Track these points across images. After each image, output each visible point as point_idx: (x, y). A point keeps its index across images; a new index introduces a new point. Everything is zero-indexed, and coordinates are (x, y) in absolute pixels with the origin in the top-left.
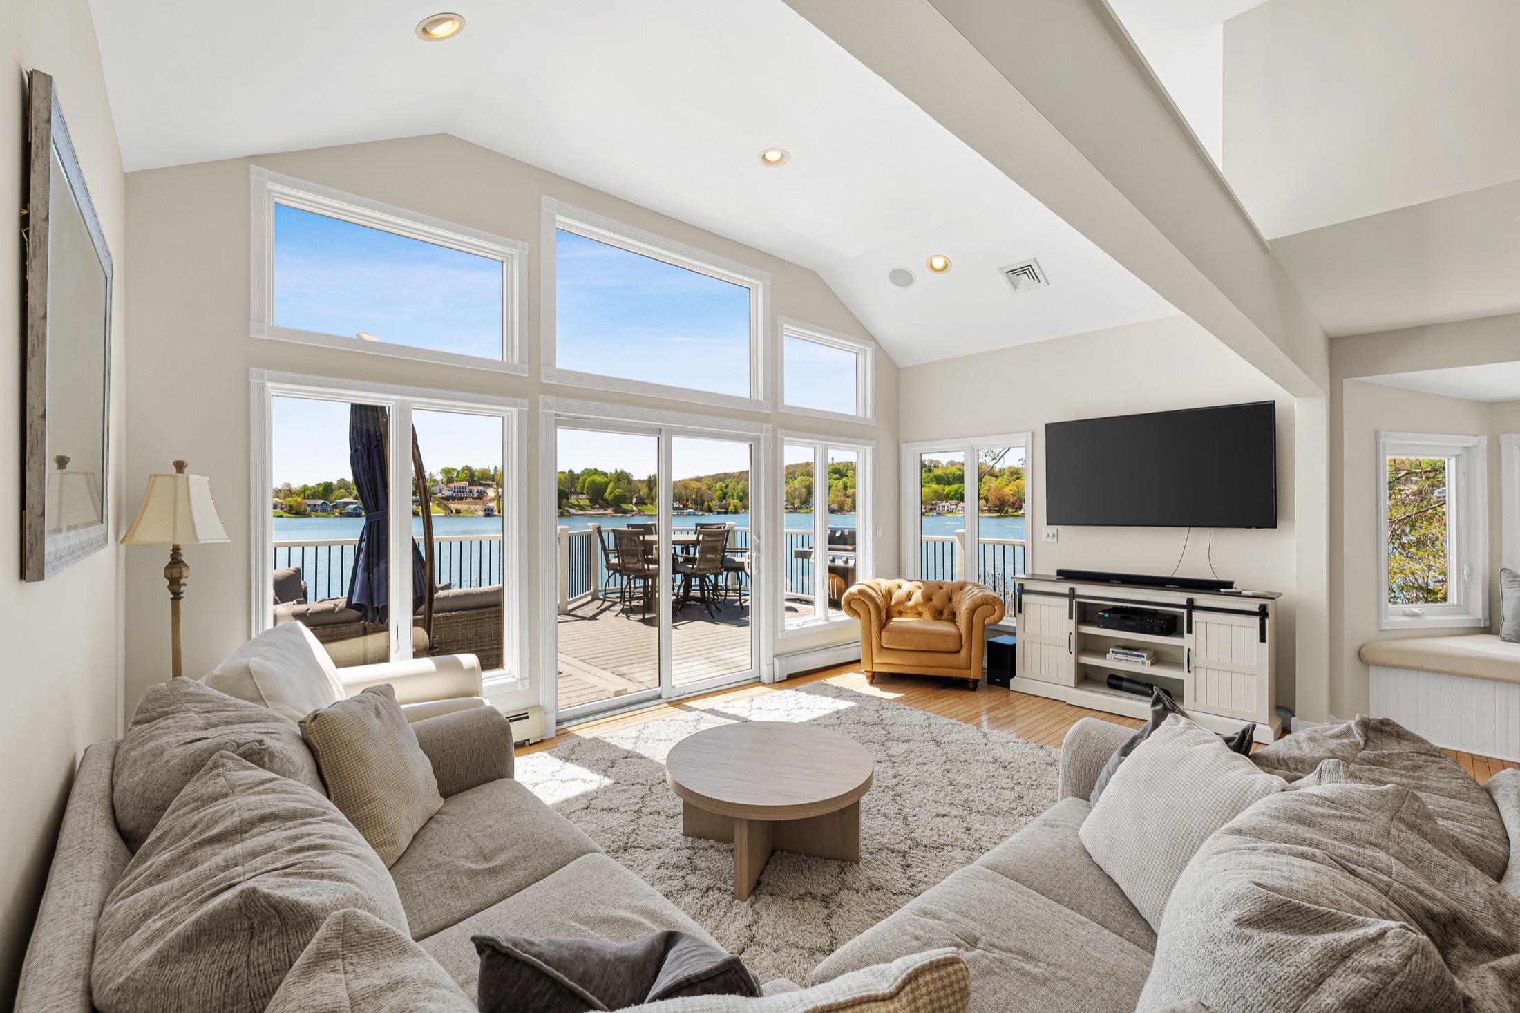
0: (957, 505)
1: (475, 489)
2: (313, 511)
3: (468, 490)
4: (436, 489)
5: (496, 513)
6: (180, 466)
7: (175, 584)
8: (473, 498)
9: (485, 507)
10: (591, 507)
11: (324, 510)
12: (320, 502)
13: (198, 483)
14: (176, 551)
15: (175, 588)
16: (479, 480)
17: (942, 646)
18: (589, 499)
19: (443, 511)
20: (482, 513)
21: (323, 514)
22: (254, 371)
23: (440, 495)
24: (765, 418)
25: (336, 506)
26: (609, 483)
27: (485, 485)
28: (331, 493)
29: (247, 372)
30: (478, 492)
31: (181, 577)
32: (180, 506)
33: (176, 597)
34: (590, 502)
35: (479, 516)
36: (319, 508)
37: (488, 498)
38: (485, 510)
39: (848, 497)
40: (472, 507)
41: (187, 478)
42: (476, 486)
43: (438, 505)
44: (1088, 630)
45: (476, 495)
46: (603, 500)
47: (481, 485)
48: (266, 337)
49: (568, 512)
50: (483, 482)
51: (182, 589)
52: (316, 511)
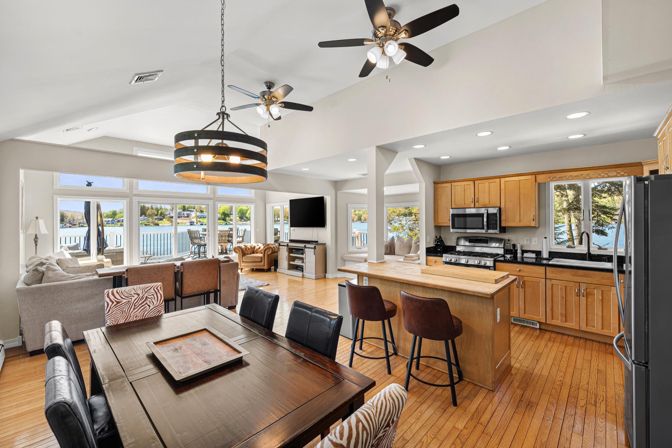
0: (403, 218)
1: (185, 213)
2: (107, 224)
3: (182, 214)
4: (167, 213)
5: (196, 224)
6: (37, 218)
7: (36, 242)
8: (185, 217)
9: (190, 221)
10: (240, 220)
11: (113, 223)
12: (111, 219)
13: (41, 222)
14: (36, 235)
15: (36, 243)
16: (187, 209)
17: (257, 260)
18: (239, 217)
19: (170, 223)
20: (189, 224)
21: (113, 225)
22: (55, 196)
23: (169, 216)
24: (211, 199)
25: (119, 221)
26: (248, 210)
27: (191, 211)
28: (116, 215)
29: (53, 197)
30: (187, 214)
31: (37, 241)
32: (37, 226)
33: (36, 245)
34: (240, 218)
35: (187, 225)
36: (110, 222)
37: (192, 217)
38: (190, 223)
39: (356, 215)
40: (184, 221)
41: (39, 221)
42: (186, 211)
43: (168, 220)
44: (292, 255)
45: (186, 215)
46: (246, 217)
47: (188, 211)
48: (57, 188)
49: (229, 223)
50: (190, 210)
51: (37, 243)
52: (109, 224)
